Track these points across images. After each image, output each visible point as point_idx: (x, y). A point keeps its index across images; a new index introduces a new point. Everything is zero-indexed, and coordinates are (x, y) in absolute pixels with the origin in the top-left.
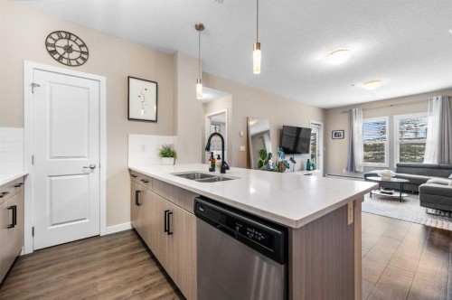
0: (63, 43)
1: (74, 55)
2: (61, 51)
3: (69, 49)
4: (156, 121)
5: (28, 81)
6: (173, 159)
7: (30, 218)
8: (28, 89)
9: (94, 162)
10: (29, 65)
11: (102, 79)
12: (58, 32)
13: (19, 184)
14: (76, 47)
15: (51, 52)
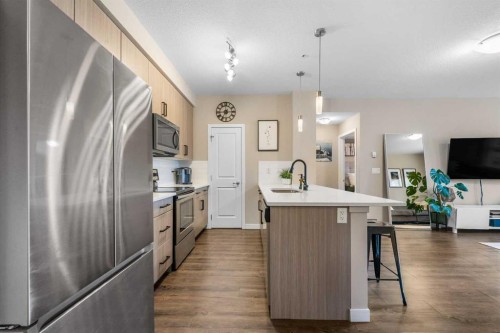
0: (223, 109)
1: (229, 115)
2: (222, 114)
3: (226, 112)
4: (277, 150)
5: (209, 135)
6: (289, 180)
7: (211, 209)
8: (209, 139)
9: (239, 181)
10: (210, 126)
11: (243, 126)
12: (221, 104)
13: (206, 190)
14: (229, 110)
15: (218, 117)
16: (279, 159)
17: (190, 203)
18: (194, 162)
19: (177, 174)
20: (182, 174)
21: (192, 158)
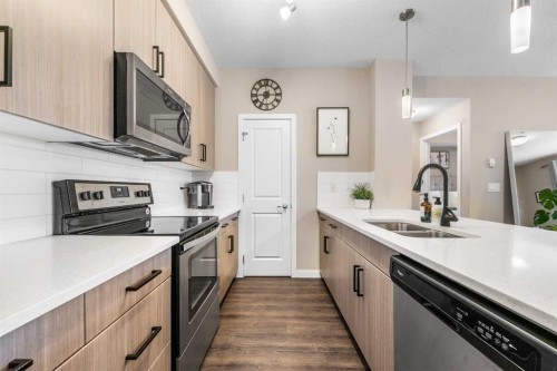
0: (262, 91)
1: (271, 99)
2: (261, 98)
3: (266, 95)
4: (347, 155)
5: (241, 131)
6: (368, 201)
7: (243, 247)
8: (240, 137)
9: (287, 203)
10: (241, 117)
11: (293, 116)
12: (259, 82)
13: (235, 218)
14: (272, 92)
15: (255, 102)
16: (349, 170)
17: (212, 248)
18: (215, 173)
19: (189, 193)
20: (197, 193)
21: (213, 168)
